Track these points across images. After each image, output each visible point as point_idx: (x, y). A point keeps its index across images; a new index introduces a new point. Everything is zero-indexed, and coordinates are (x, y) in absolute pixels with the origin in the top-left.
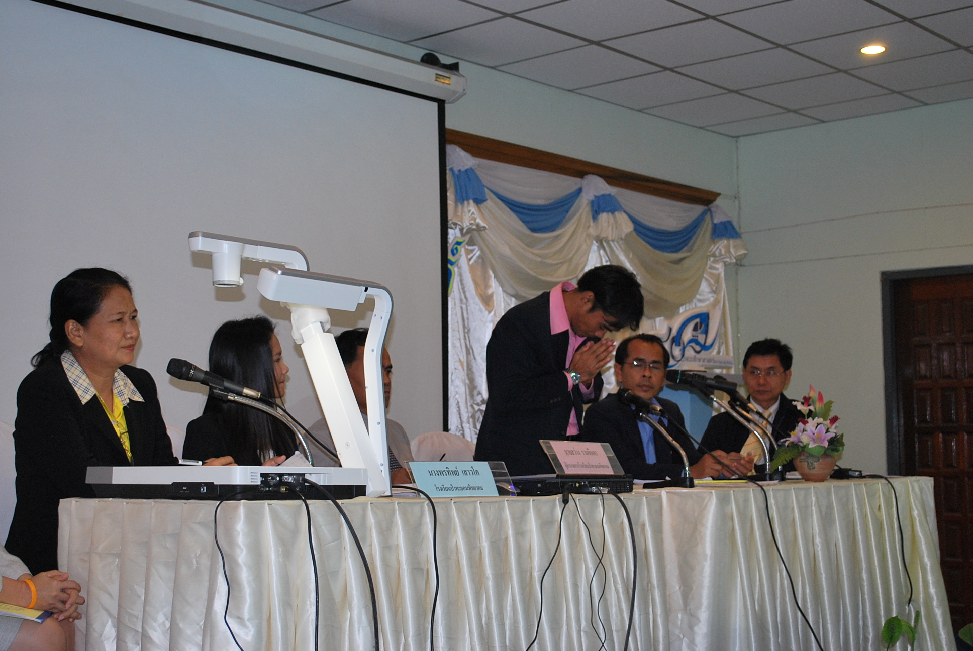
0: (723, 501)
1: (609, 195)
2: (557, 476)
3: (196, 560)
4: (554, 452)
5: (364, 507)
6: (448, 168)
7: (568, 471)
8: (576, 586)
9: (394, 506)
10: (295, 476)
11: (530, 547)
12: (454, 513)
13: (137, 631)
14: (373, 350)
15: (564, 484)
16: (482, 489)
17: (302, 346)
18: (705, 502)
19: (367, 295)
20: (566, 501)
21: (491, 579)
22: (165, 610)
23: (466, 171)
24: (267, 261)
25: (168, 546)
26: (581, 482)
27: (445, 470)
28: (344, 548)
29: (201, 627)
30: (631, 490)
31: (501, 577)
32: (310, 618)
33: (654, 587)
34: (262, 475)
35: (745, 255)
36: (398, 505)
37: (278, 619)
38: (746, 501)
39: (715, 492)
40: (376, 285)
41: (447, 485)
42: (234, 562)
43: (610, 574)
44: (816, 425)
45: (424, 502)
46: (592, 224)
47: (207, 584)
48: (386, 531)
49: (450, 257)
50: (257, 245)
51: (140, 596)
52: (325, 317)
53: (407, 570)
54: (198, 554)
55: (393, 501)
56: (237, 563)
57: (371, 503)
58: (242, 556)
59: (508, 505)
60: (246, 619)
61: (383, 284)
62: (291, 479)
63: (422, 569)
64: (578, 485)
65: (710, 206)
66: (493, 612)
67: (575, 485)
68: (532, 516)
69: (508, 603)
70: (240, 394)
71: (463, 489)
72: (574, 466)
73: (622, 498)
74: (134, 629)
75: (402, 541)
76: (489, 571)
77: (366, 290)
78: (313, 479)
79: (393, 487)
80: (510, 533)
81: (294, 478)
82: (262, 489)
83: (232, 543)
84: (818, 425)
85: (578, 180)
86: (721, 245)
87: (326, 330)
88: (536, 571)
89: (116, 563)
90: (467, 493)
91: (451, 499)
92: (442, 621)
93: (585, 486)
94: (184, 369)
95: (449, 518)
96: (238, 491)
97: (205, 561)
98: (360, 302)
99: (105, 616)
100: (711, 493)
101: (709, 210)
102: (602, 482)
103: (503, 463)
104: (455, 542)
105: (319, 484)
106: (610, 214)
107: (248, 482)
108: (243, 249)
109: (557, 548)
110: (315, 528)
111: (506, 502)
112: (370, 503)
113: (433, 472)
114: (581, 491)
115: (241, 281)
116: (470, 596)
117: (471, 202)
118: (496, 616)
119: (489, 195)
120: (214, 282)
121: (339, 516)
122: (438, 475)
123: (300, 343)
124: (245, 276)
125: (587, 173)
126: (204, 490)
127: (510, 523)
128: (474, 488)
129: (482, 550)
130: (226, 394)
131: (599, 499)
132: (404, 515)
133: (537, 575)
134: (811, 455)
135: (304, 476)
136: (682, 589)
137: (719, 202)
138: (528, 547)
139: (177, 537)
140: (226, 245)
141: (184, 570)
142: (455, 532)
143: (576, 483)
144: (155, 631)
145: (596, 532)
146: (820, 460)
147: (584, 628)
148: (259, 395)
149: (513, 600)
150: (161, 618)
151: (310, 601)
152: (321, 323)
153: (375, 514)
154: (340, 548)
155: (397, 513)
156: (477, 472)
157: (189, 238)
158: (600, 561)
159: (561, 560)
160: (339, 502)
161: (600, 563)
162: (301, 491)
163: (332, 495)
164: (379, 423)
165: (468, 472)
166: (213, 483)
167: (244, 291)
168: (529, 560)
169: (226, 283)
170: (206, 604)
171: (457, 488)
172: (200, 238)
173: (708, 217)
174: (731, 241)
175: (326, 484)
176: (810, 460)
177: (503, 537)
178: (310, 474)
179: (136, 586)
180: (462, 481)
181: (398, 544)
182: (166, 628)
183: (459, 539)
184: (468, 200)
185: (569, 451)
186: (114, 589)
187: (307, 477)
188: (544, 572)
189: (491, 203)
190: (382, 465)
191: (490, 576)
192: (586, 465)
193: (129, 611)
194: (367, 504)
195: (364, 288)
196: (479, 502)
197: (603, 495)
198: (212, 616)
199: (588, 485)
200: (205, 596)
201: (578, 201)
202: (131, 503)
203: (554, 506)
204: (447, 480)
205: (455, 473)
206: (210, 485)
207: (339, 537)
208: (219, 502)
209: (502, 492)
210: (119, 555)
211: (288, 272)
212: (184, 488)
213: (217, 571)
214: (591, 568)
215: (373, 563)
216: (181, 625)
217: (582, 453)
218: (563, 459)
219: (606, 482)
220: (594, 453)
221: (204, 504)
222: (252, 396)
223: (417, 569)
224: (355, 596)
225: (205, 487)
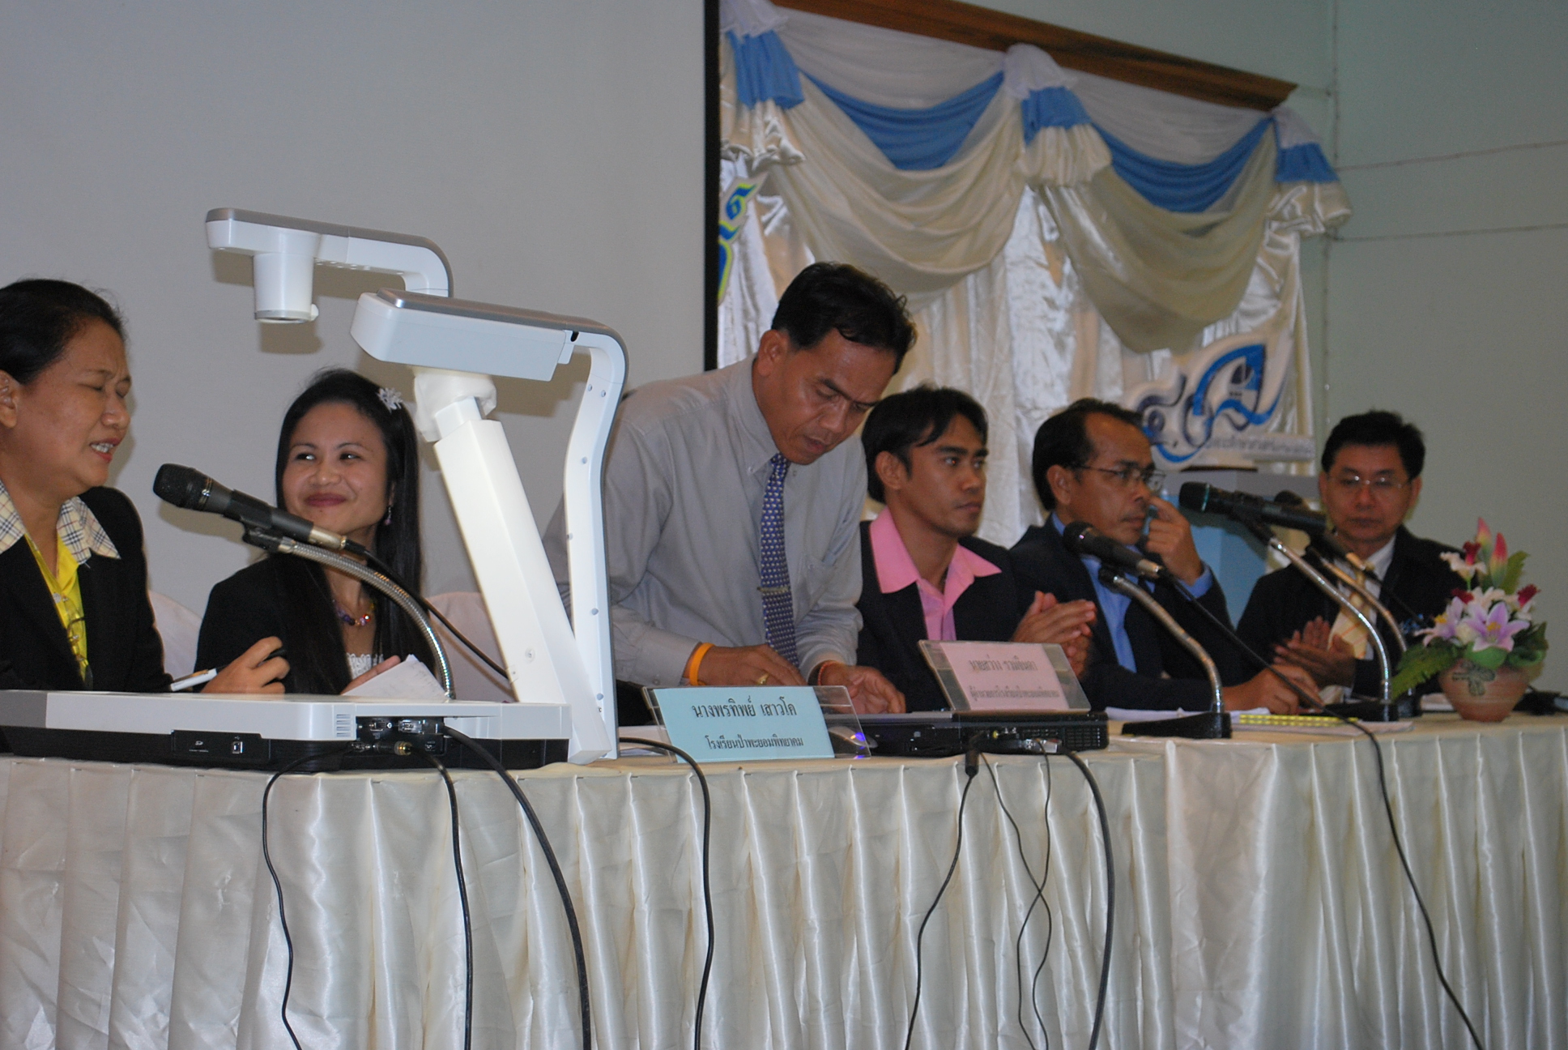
0: (1294, 765)
1: (1062, 90)
2: (955, 718)
3: (223, 892)
4: (949, 666)
5: (565, 784)
6: (723, 31)
7: (977, 705)
8: (989, 943)
9: (625, 781)
10: (424, 722)
11: (898, 862)
12: (746, 796)
13: (98, 1033)
14: (584, 461)
15: (967, 733)
16: (801, 744)
17: (437, 446)
18: (1257, 767)
19: (575, 346)
20: (971, 770)
21: (817, 932)
22: (157, 991)
23: (761, 37)
24: (367, 269)
25: (164, 860)
26: (1004, 730)
27: (729, 704)
28: (523, 869)
29: (232, 1030)
30: (1103, 744)
31: (839, 925)
32: (455, 1014)
33: (1149, 946)
34: (360, 720)
35: (1346, 218)
36: (632, 781)
37: (390, 1015)
38: (1342, 766)
39: (1278, 748)
40: (594, 326)
41: (731, 736)
42: (303, 898)
43: (1058, 918)
44: (1489, 604)
45: (683, 776)
46: (1023, 151)
47: (245, 943)
48: (608, 833)
49: (724, 221)
50: (347, 237)
51: (105, 962)
52: (485, 388)
53: (650, 914)
54: (227, 881)
55: (623, 772)
56: (308, 902)
57: (578, 778)
58: (319, 886)
59: (854, 778)
60: (325, 1017)
61: (609, 324)
62: (415, 728)
63: (679, 912)
64: (996, 734)
65: (1276, 110)
66: (820, 999)
67: (991, 734)
68: (902, 801)
69: (851, 979)
70: (303, 540)
71: (762, 743)
72: (989, 694)
73: (1086, 762)
74: (92, 1029)
75: (639, 854)
76: (813, 914)
77: (574, 338)
78: (460, 726)
79: (622, 740)
80: (858, 835)
81: (423, 725)
82: (358, 747)
83: (299, 861)
84: (1494, 603)
85: (994, 55)
86: (1296, 196)
87: (486, 414)
88: (909, 913)
89: (54, 892)
90: (771, 753)
91: (740, 768)
92: (718, 1018)
93: (1013, 737)
94: (190, 487)
95: (735, 807)
96: (312, 754)
97: (242, 897)
98: (560, 362)
99: (33, 999)
100: (1269, 749)
101: (1271, 120)
102: (1044, 728)
103: (845, 688)
104: (747, 855)
105: (471, 737)
106: (1062, 130)
107: (332, 736)
108: (318, 246)
109: (953, 867)
110: (466, 830)
111: (850, 772)
112: (576, 777)
113: (702, 710)
114: (1003, 748)
115: (314, 312)
116: (775, 966)
117: (771, 104)
118: (826, 1006)
119: (808, 89)
120: (257, 316)
121: (515, 806)
122: (713, 715)
123: (434, 440)
124: (322, 299)
125: (1015, 41)
126: (239, 748)
127: (857, 815)
128: (783, 742)
129: (800, 872)
130: (275, 539)
131: (1039, 764)
132: (644, 801)
133: (909, 921)
134: (1475, 667)
135: (443, 721)
136: (1204, 945)
137: (1292, 102)
138: (893, 862)
139: (182, 844)
140: (283, 235)
141: (198, 912)
142: (746, 834)
143: (992, 730)
144: (136, 1032)
145: (1031, 832)
146: (1497, 678)
147: (1003, 1028)
148: (344, 541)
149: (862, 973)
150: (149, 1007)
151: (455, 980)
152: (477, 399)
153: (587, 801)
154: (516, 869)
155: (631, 796)
156: (791, 709)
157: (207, 222)
158: (1039, 893)
159: (960, 890)
160: (515, 775)
161: (1040, 898)
162: (437, 750)
163: (499, 760)
164: (595, 612)
165: (772, 708)
166: (258, 735)
167: (322, 332)
168: (896, 889)
169: (283, 316)
170: (244, 982)
171: (750, 743)
172: (231, 223)
173: (1268, 135)
174: (1317, 189)
175: (488, 738)
176: (1475, 677)
177: (843, 844)
178: (454, 717)
179: (96, 941)
180: (760, 727)
181: (631, 860)
182: (158, 1027)
183: (755, 850)
184: (763, 100)
185: (979, 663)
186: (51, 944)
187: (448, 723)
188: (925, 914)
189: (813, 106)
190: (601, 697)
191: (817, 925)
192: (1012, 692)
193: (82, 990)
194: (570, 779)
195: (570, 333)
196: (796, 772)
197: (1049, 757)
198: (257, 1008)
199: (1018, 736)
200: (242, 966)
201: (994, 102)
202: (86, 769)
203: (948, 780)
204: (731, 727)
205: (747, 711)
206: (252, 740)
207: (515, 848)
208: (271, 777)
209: (840, 747)
210: (60, 875)
211: (417, 302)
212: (197, 744)
213: (268, 918)
214: (1020, 908)
215: (581, 899)
216: (191, 1025)
217: (1004, 667)
218: (966, 680)
219: (1055, 727)
220: (1028, 666)
221: (241, 778)
222: (329, 542)
223: (670, 911)
224: (544, 967)
225: (242, 743)
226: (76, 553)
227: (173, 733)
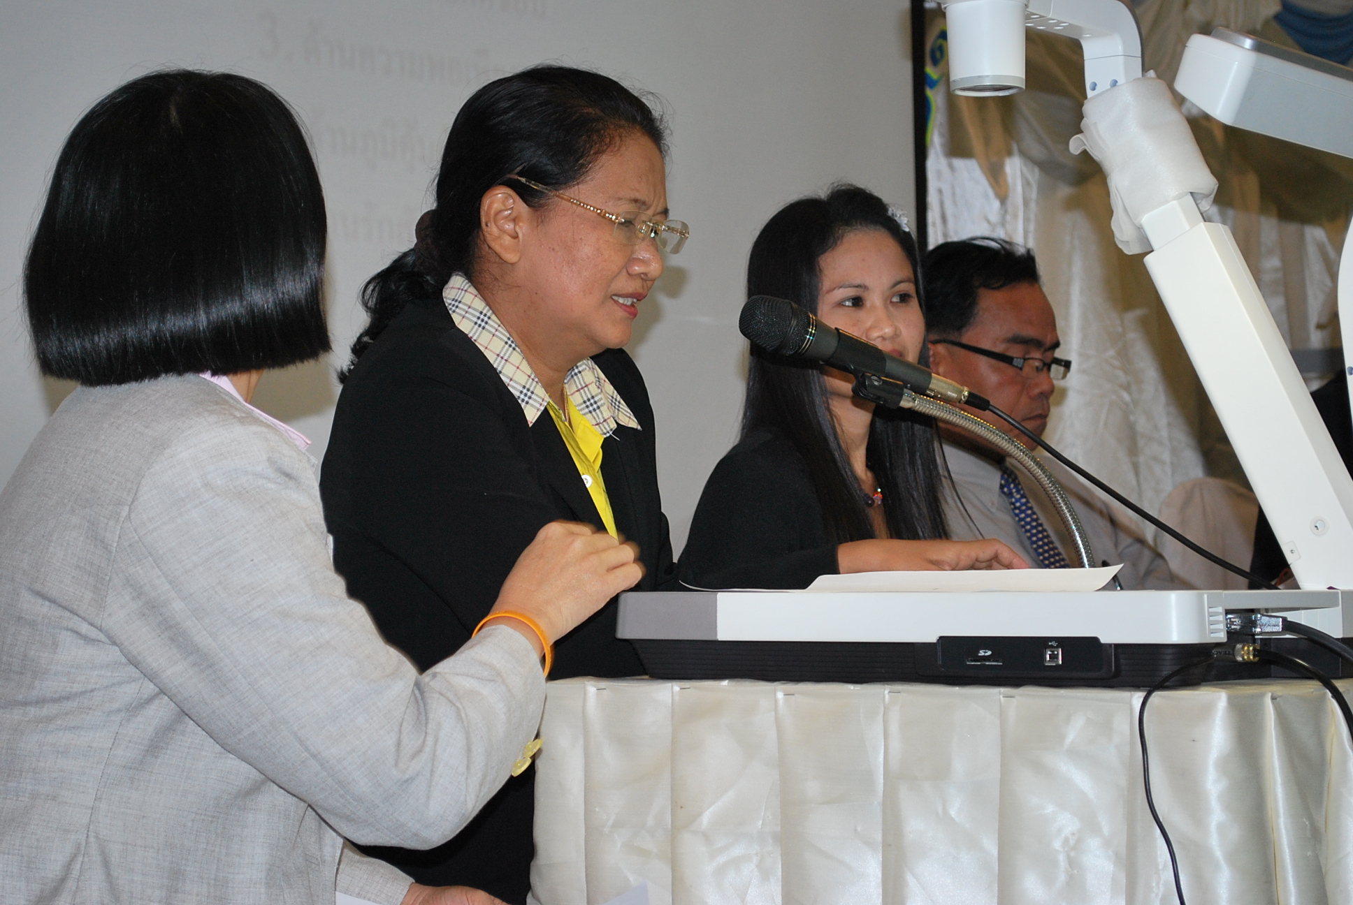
3: (1068, 857)
17: (1149, 260)
34: (1225, 615)
49: (930, 70)
54: (1072, 841)
70: (924, 392)
94: (793, 326)
97: (1102, 862)
107: (1205, 636)
123: (1143, 253)
126: (1055, 658)
148: (966, 393)
152: (1191, 193)
166: (1095, 640)
202: (802, 693)
206: (1081, 646)
208: (1141, 695)
212: (982, 653)
222: (949, 395)
225: (1060, 650)
226: (597, 424)
227: (938, 640)
